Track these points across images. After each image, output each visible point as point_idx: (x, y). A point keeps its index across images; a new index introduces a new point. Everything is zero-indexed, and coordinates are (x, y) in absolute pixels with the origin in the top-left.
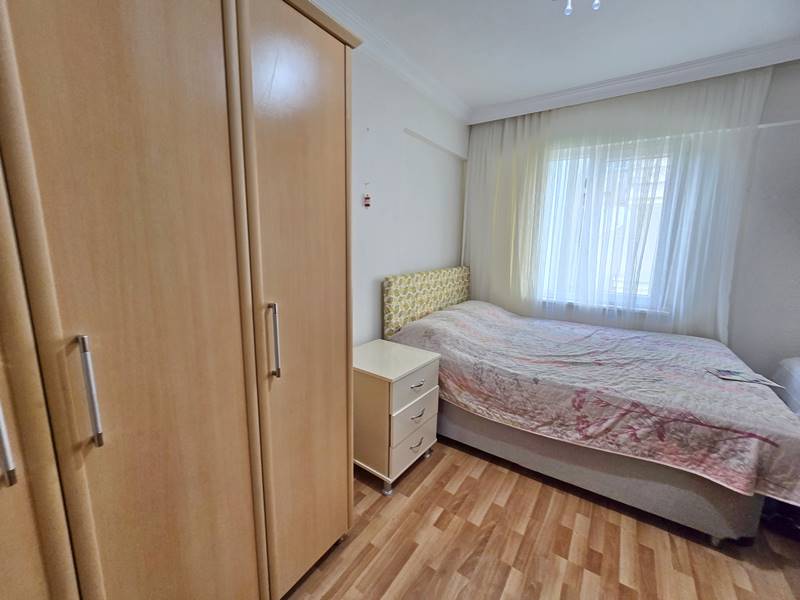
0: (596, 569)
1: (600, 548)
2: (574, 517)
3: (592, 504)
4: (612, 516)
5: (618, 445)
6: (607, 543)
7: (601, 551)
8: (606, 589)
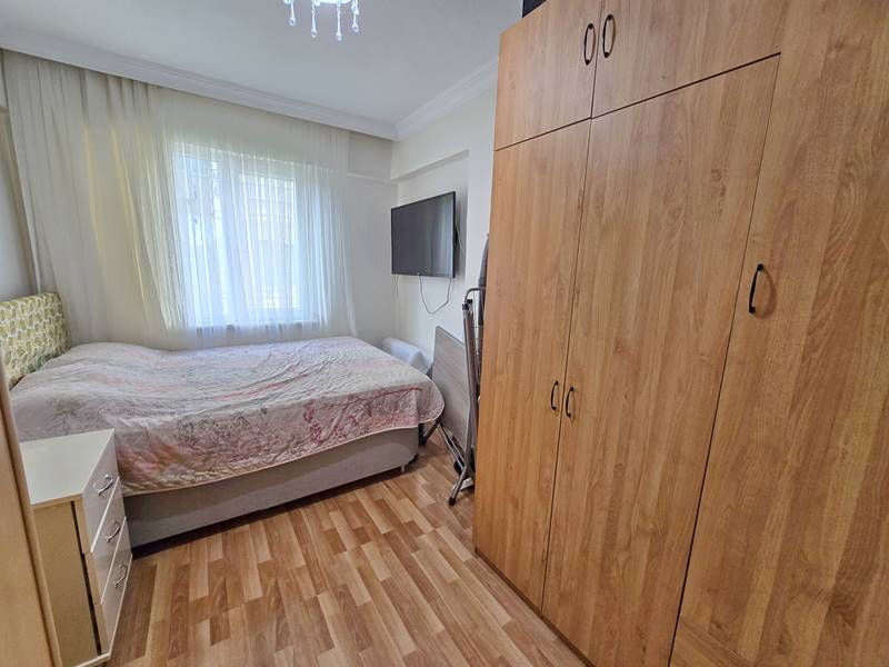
0: (367, 540)
1: (358, 524)
2: (329, 518)
3: (332, 499)
4: (349, 497)
5: (345, 436)
6: (360, 516)
7: (360, 525)
8: (380, 545)
